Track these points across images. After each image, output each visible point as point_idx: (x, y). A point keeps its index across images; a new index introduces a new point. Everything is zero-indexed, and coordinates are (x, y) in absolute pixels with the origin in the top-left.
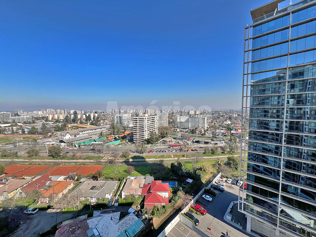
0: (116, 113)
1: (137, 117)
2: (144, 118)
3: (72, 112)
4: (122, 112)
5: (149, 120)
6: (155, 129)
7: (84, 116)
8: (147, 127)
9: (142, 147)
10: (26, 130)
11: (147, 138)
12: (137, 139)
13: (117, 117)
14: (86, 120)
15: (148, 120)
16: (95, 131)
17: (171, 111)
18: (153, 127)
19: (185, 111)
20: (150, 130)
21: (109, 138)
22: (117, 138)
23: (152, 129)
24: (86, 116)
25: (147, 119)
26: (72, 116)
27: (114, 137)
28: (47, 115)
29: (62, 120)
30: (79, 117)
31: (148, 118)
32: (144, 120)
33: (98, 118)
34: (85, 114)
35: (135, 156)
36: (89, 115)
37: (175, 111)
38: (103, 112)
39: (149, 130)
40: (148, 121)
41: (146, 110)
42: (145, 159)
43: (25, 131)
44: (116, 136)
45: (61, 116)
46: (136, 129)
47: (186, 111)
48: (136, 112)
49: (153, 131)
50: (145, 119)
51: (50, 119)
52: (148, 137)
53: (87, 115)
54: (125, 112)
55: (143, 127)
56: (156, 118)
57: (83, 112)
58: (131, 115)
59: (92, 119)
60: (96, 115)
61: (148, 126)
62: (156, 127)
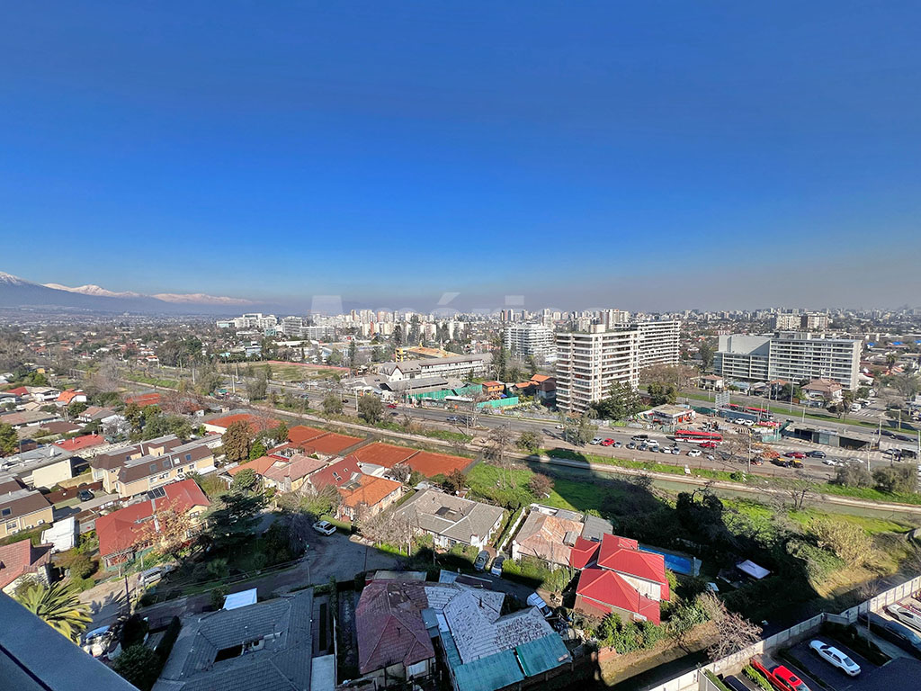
0: (512, 319)
1: (570, 335)
2: (591, 336)
3: (408, 316)
4: (530, 317)
5: (610, 344)
6: (628, 372)
7: (434, 327)
8: (600, 366)
9: (582, 424)
10: (324, 355)
11: (601, 401)
12: (567, 399)
13: (514, 332)
14: (438, 339)
15: (604, 345)
16: (457, 367)
17: (693, 314)
18: (620, 367)
19: (755, 315)
20: (612, 375)
21: (490, 389)
22: (511, 390)
23: (619, 374)
24: (438, 327)
25: (600, 340)
26: (409, 326)
27: (502, 388)
28: (361, 324)
29: (387, 337)
30: (422, 329)
31: (604, 338)
32: (593, 343)
33: (466, 332)
34: (435, 323)
35: (556, 448)
36: (445, 326)
37: (710, 317)
38: (480, 319)
39: (607, 376)
40: (604, 348)
41: (601, 313)
42: (588, 463)
43: (321, 358)
44: (507, 386)
45: (386, 325)
46: (566, 369)
47: (760, 315)
48: (569, 317)
49: (621, 379)
50: (597, 339)
51: (366, 333)
52: (604, 398)
53: (441, 325)
54: (539, 319)
55: (588, 365)
56: (632, 338)
57: (432, 319)
58: (554, 327)
59: (452, 337)
60: (461, 325)
61: (603, 364)
62: (631, 368)
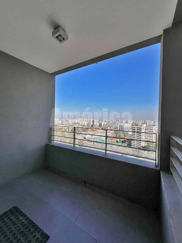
0: (119, 122)
1: (135, 127)
3: (92, 120)
4: (124, 122)
5: (147, 130)
7: (98, 123)
8: (144, 136)
9: (139, 152)
10: (70, 129)
11: (144, 146)
12: (134, 145)
13: (120, 125)
14: (99, 126)
16: (104, 134)
18: (150, 137)
20: (148, 139)
21: (113, 140)
22: (119, 141)
26: (92, 123)
27: (116, 140)
28: (79, 122)
29: (86, 125)
30: (95, 124)
31: (145, 128)
32: (142, 129)
36: (101, 123)
38: (110, 122)
41: (145, 122)
45: (86, 122)
46: (134, 136)
48: (136, 122)
54: (127, 122)
55: (141, 135)
56: (154, 128)
57: (98, 121)
58: (131, 124)
59: (103, 126)
60: (105, 123)
